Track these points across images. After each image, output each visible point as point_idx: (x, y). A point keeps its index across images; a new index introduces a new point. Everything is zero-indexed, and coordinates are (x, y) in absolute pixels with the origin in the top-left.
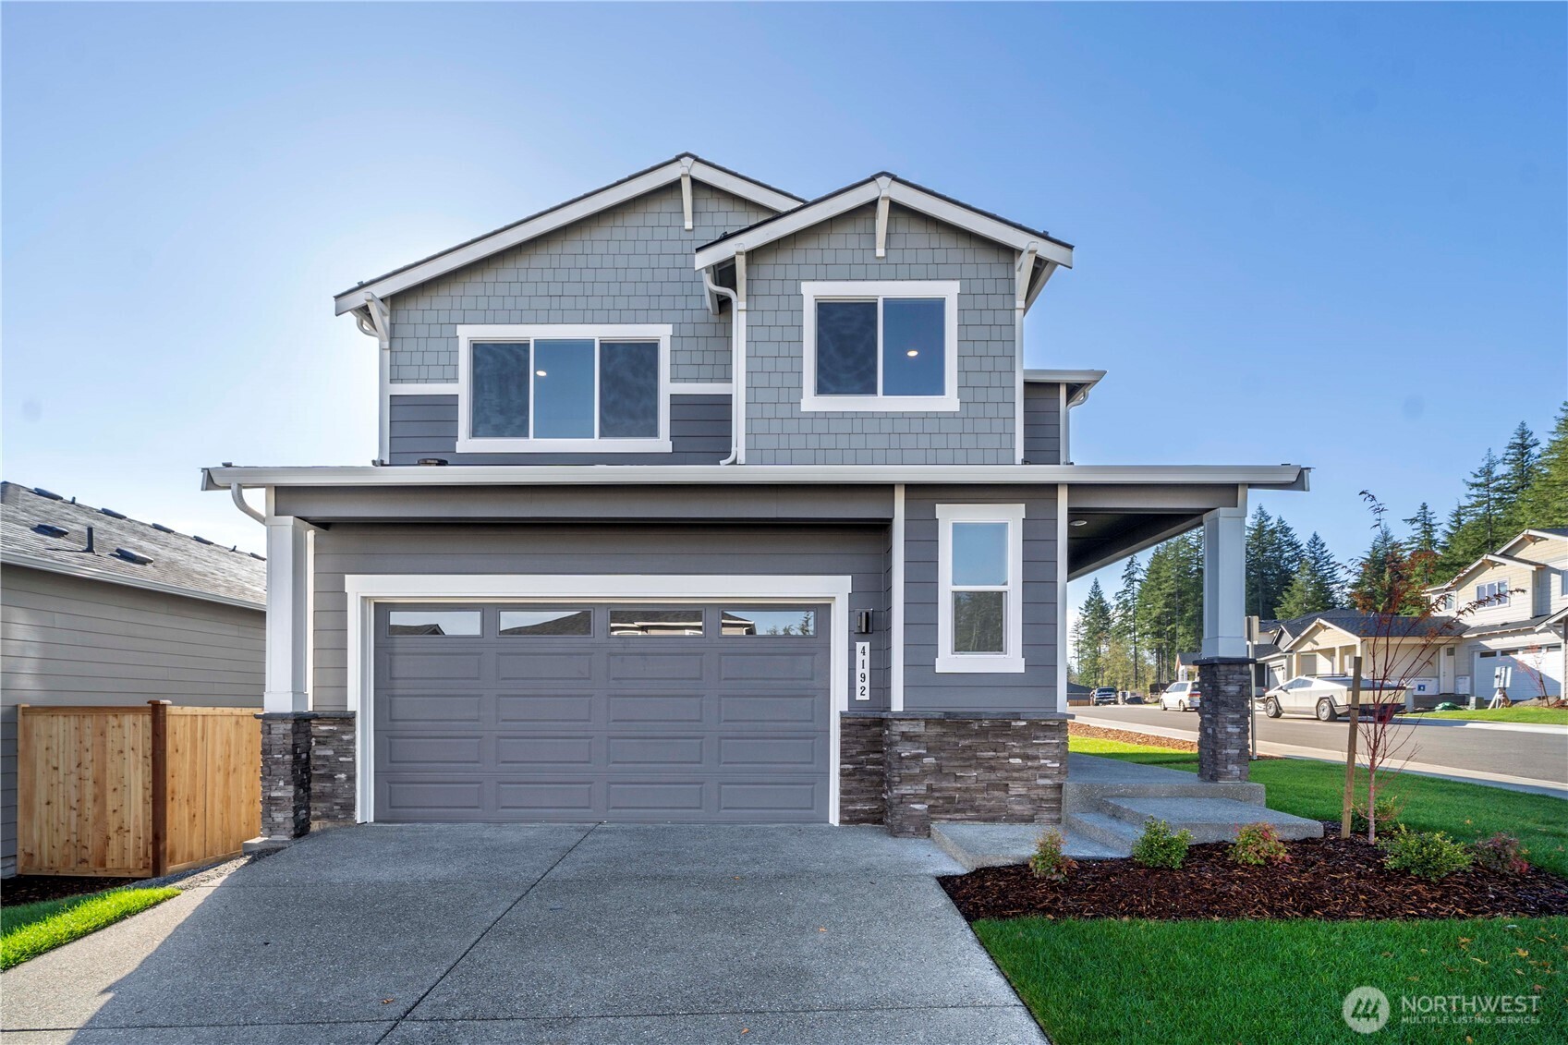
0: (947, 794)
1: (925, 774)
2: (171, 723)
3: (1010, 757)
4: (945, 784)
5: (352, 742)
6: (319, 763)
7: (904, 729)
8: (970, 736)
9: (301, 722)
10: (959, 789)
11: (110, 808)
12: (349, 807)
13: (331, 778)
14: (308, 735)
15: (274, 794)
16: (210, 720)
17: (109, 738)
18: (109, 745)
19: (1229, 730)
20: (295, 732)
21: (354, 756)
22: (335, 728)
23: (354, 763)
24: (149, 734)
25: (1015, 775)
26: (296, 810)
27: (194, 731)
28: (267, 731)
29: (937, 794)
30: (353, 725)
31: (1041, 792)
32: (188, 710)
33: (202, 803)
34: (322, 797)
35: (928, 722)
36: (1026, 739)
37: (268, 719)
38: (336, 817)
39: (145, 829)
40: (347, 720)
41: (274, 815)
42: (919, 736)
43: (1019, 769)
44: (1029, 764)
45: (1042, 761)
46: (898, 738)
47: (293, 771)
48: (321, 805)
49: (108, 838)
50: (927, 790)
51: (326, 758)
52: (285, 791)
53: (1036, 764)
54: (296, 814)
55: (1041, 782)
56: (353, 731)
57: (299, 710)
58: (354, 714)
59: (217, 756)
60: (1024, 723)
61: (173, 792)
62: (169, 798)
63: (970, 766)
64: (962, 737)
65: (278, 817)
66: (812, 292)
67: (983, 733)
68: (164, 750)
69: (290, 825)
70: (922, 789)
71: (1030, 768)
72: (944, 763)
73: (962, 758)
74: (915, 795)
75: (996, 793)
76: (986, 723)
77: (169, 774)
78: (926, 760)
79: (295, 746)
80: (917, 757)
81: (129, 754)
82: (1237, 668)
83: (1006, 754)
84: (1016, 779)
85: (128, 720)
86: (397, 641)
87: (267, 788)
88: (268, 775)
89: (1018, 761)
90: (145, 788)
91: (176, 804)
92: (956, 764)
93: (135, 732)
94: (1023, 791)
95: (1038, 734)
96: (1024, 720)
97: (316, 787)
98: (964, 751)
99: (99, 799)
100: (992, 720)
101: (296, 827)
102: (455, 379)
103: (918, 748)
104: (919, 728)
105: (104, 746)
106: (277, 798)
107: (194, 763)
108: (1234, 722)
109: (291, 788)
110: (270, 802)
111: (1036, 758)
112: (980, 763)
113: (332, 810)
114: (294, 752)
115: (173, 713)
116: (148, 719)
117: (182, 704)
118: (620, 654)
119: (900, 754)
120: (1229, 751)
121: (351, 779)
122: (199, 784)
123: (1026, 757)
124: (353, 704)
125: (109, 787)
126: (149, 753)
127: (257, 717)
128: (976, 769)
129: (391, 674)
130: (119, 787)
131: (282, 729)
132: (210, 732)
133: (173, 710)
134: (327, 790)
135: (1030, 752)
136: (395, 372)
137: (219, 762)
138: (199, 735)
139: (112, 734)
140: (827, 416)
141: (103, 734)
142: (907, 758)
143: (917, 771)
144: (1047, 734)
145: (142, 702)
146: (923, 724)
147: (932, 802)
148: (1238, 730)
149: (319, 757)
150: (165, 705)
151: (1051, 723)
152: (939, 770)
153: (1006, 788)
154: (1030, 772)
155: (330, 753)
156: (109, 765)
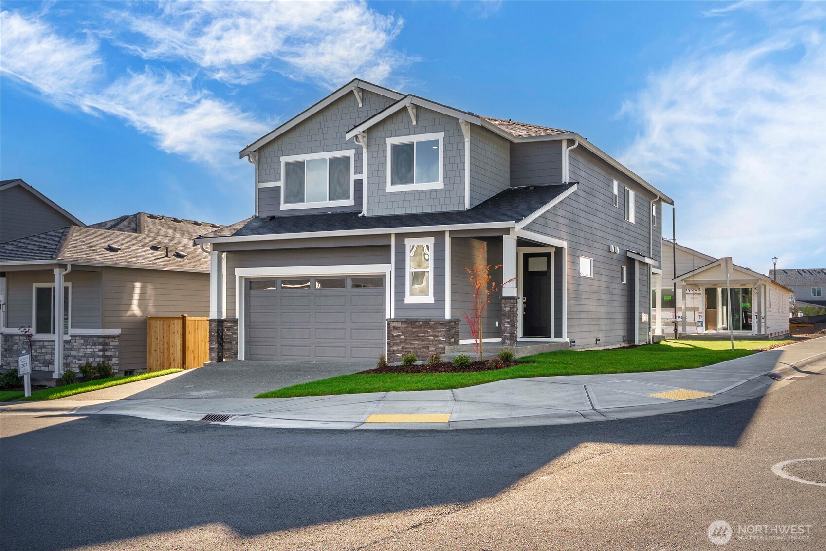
0: (408, 350)
1: (401, 342)
2: (188, 323)
3: (429, 336)
4: (407, 346)
5: (237, 330)
6: (228, 337)
7: (394, 325)
8: (416, 328)
9: (220, 322)
10: (412, 348)
11: (171, 353)
12: (236, 354)
13: (230, 343)
14: (222, 326)
15: (212, 347)
16: (200, 322)
17: (171, 328)
18: (171, 330)
19: (506, 326)
20: (218, 325)
21: (237, 335)
22: (232, 325)
23: (237, 337)
24: (182, 327)
25: (431, 343)
26: (218, 353)
27: (195, 326)
28: (210, 325)
29: (405, 350)
30: (237, 323)
31: (440, 350)
32: (193, 318)
33: (197, 353)
34: (228, 350)
35: (402, 322)
36: (434, 329)
37: (211, 321)
38: (232, 357)
39: (180, 360)
40: (235, 321)
41: (212, 354)
42: (399, 328)
43: (433, 341)
44: (436, 339)
45: (440, 338)
46: (392, 328)
47: (217, 339)
48: (228, 352)
49: (171, 363)
50: (402, 348)
51: (229, 335)
52: (215, 346)
53: (438, 339)
54: (218, 354)
55: (440, 346)
56: (237, 326)
57: (219, 318)
58: (237, 319)
59: (202, 336)
60: (434, 323)
61: (188, 348)
62: (187, 350)
63: (416, 339)
64: (413, 328)
65: (213, 355)
66: (391, 141)
67: (420, 327)
68: (186, 333)
69: (216, 357)
70: (400, 348)
71: (436, 340)
72: (408, 338)
73: (413, 336)
74: (398, 350)
75: (425, 350)
76: (421, 323)
77: (187, 341)
78: (401, 337)
79: (218, 330)
80: (399, 336)
81: (176, 333)
82: (509, 300)
83: (428, 335)
84: (431, 345)
85: (176, 321)
86: (251, 292)
87: (210, 345)
88: (210, 341)
89: (432, 337)
90: (180, 346)
91: (189, 352)
92: (411, 338)
93: (177, 325)
94: (433, 349)
95: (439, 327)
96: (433, 322)
97: (226, 346)
98: (414, 334)
99: (168, 349)
100: (423, 322)
101: (218, 358)
102: (279, 180)
103: (399, 332)
104: (399, 325)
105: (170, 330)
106: (213, 348)
107: (195, 338)
108: (508, 322)
109: (217, 345)
110: (211, 349)
111: (437, 336)
112: (420, 339)
113: (231, 354)
114: (218, 332)
115: (188, 319)
116: (181, 321)
117: (191, 316)
118: (319, 296)
119: (393, 335)
120: (505, 334)
121: (237, 343)
122: (196, 346)
123: (434, 336)
124: (237, 316)
125: (171, 345)
126: (181, 333)
127: (208, 320)
128: (418, 341)
129: (249, 304)
130: (174, 345)
131: (215, 324)
132: (200, 326)
133: (188, 318)
134: (230, 347)
135: (436, 334)
136: (260, 179)
137: (203, 338)
138: (196, 327)
139: (172, 326)
140: (395, 194)
141: (169, 326)
142: (395, 336)
143: (398, 341)
144: (442, 327)
145: (179, 315)
146: (400, 323)
147: (403, 353)
148: (509, 326)
149: (227, 335)
150: (186, 316)
151: (443, 323)
152: (405, 341)
153: (428, 348)
154: (436, 342)
155: (231, 334)
156: (171, 338)
